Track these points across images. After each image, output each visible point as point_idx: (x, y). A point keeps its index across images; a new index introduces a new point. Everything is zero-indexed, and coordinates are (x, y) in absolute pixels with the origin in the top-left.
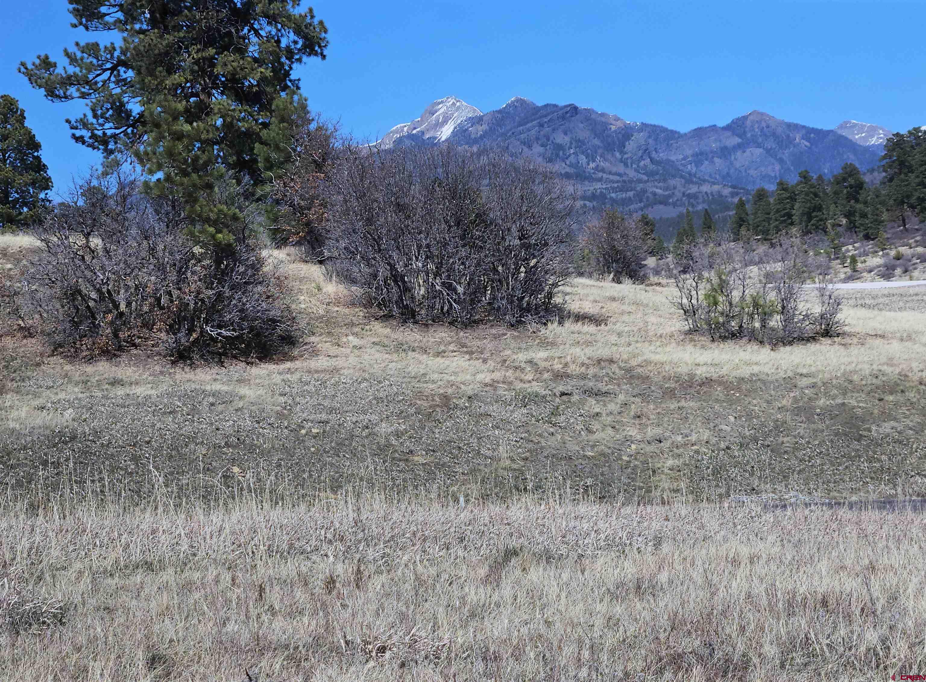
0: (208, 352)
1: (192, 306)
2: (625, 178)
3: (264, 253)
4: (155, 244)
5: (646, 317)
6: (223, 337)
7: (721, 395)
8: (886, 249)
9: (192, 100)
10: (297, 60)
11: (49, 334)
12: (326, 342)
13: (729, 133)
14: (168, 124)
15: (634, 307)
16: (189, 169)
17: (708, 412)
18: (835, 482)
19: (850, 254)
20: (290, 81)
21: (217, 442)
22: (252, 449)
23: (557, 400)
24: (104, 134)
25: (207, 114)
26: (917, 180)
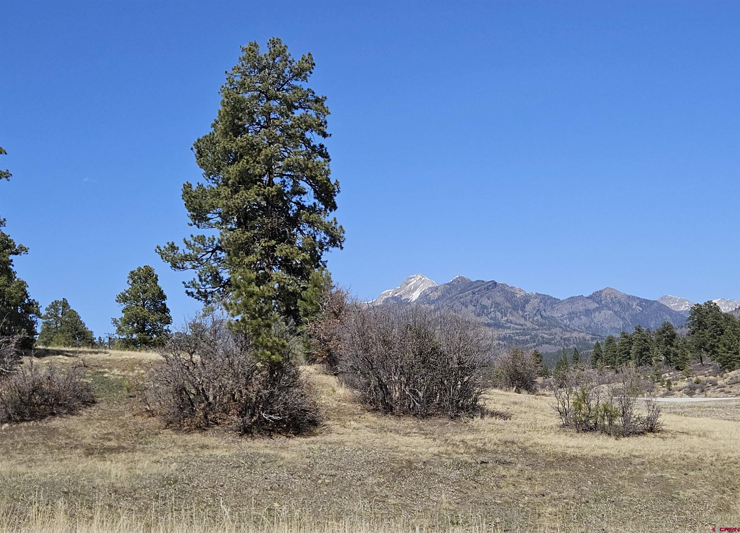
0: (263, 429)
1: (254, 400)
2: (524, 327)
3: (301, 368)
4: (233, 360)
5: (535, 415)
6: (273, 420)
7: (583, 467)
8: (690, 377)
9: (260, 272)
10: (325, 249)
11: (164, 415)
12: (337, 425)
13: (590, 301)
14: (245, 287)
15: (528, 409)
16: (257, 315)
17: (574, 478)
18: (656, 527)
19: (667, 379)
20: (321, 262)
21: (265, 487)
22: (287, 492)
23: (479, 466)
24: (206, 291)
25: (269, 281)
26: (710, 334)
